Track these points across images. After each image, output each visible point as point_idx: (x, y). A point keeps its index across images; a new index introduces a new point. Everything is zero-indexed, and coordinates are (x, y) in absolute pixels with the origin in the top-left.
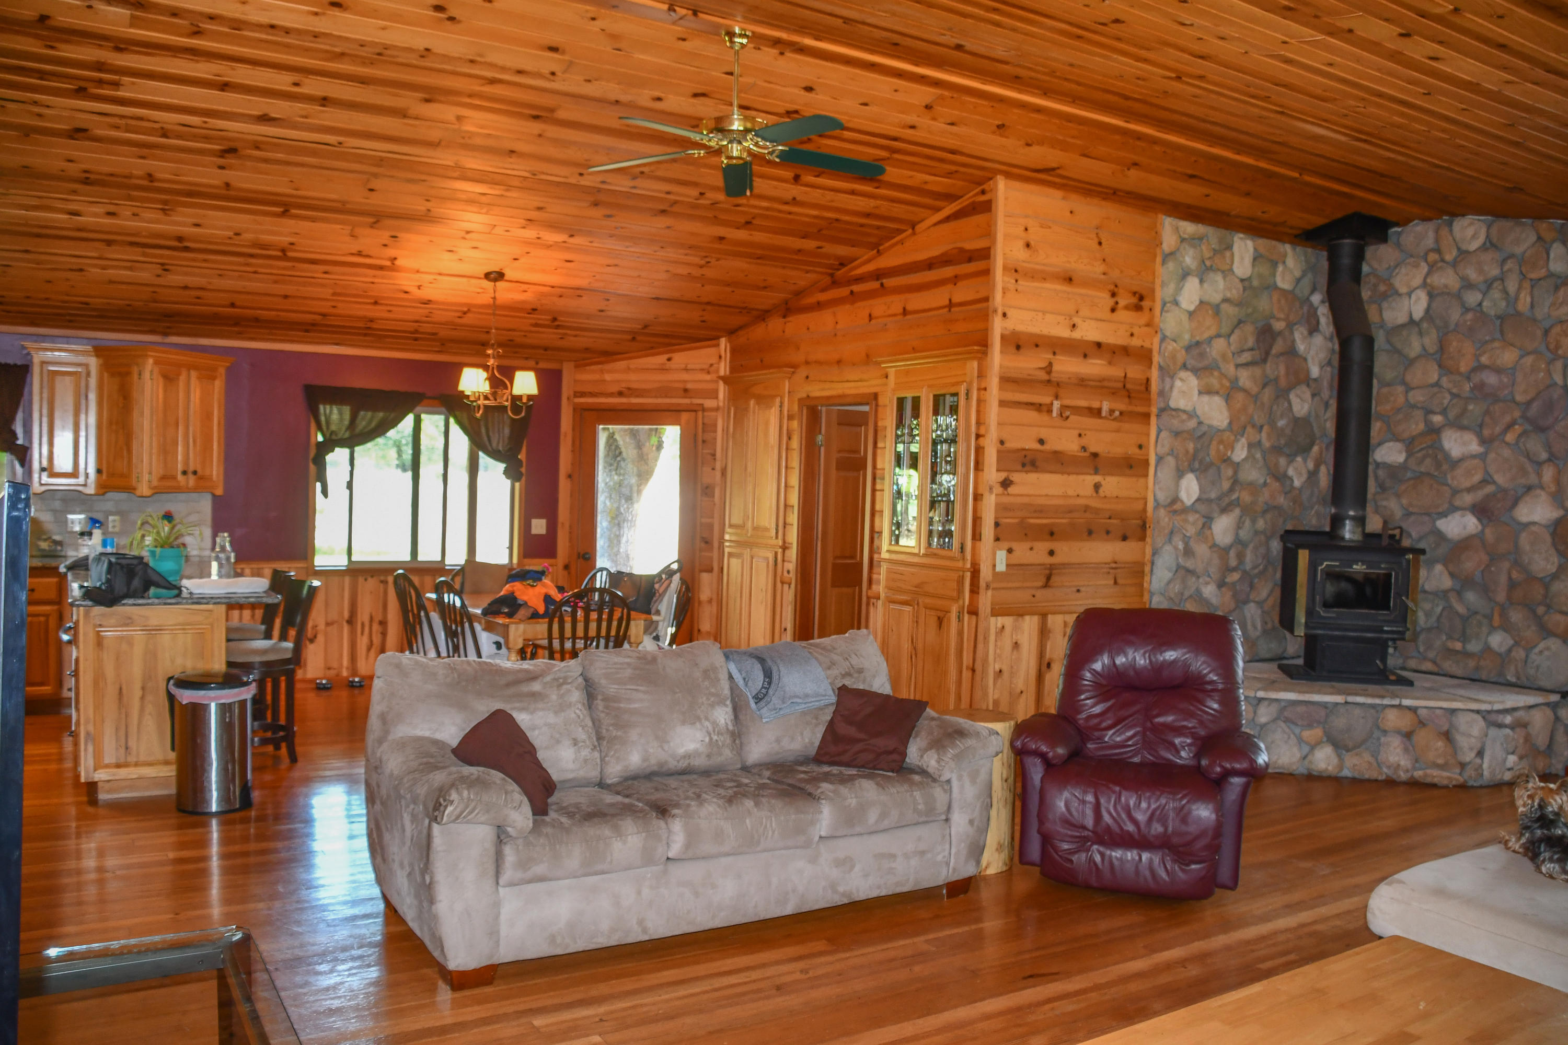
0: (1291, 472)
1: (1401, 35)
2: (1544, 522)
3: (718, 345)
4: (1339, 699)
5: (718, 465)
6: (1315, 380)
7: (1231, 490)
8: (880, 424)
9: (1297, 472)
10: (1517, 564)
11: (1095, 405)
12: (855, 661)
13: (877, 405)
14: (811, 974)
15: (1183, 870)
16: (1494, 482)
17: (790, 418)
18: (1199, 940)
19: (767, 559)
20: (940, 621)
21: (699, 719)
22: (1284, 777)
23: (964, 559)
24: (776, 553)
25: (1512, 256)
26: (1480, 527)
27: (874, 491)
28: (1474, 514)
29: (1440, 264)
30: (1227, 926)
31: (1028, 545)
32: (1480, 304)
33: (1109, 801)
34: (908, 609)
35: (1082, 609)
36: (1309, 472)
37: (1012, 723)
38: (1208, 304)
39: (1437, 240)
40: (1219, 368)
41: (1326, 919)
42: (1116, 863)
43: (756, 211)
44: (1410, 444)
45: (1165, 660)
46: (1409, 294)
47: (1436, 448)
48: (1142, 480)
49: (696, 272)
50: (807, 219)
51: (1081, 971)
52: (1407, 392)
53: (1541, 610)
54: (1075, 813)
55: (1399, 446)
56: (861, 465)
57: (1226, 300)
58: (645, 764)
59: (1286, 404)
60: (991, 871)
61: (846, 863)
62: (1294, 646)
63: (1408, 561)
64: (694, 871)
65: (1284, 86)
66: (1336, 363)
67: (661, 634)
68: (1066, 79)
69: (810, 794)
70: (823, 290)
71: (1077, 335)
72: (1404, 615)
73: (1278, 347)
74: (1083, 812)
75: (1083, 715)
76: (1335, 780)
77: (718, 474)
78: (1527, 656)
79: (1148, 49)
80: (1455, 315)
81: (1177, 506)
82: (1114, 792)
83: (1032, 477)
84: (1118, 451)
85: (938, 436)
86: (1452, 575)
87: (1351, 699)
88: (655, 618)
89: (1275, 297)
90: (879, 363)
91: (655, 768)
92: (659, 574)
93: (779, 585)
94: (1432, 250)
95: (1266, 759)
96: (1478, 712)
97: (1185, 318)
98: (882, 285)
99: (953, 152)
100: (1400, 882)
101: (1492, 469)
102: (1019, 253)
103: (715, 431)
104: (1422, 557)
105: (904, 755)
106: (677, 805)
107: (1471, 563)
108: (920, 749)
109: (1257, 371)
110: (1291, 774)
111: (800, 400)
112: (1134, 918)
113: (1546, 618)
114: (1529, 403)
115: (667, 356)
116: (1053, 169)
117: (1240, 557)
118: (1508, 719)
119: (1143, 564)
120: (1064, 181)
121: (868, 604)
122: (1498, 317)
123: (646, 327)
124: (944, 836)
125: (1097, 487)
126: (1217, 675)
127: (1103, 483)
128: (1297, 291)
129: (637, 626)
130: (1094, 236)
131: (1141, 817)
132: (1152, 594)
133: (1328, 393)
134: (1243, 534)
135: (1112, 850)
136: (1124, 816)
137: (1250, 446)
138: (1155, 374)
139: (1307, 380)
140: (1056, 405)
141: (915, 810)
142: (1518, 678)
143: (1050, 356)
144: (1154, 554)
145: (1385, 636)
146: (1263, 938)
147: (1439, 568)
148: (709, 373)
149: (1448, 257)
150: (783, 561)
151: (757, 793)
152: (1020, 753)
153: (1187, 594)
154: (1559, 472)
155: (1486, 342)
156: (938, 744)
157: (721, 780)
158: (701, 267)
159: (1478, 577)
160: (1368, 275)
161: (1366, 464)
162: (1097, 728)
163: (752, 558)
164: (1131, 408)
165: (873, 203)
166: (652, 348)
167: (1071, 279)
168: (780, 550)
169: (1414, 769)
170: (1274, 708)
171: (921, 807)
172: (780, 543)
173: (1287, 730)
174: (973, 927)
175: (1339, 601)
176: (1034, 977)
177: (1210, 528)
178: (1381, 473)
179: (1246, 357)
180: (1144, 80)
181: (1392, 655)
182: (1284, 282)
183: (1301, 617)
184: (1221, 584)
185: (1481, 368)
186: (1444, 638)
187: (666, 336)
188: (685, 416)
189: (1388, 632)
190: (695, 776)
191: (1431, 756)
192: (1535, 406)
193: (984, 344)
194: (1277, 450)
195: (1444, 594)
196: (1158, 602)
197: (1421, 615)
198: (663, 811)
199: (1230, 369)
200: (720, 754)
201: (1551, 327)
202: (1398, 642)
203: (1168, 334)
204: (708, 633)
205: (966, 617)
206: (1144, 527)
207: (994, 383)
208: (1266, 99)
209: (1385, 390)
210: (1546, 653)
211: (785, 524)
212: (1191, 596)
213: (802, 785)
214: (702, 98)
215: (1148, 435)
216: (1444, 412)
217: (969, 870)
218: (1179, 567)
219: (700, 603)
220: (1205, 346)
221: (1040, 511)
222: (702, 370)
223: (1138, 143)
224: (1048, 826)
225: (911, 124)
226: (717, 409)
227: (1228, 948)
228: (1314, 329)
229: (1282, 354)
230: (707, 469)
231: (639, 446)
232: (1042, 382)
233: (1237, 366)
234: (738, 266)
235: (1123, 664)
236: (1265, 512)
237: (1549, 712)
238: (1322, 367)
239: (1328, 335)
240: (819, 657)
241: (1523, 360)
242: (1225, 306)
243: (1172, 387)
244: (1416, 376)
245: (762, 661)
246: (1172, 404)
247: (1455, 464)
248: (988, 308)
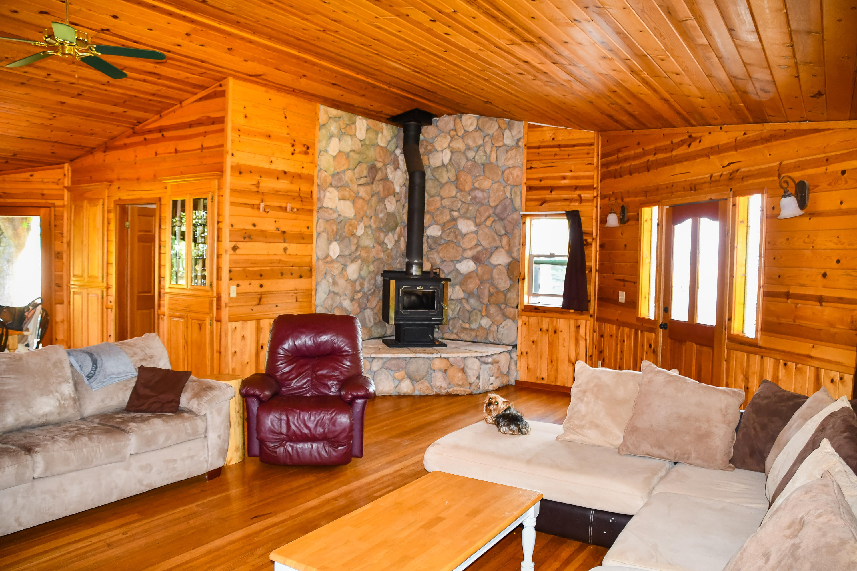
0: (386, 241)
1: (431, 20)
2: (504, 264)
3: (63, 168)
4: (412, 356)
5: (65, 240)
6: (398, 193)
7: (356, 250)
8: (163, 215)
9: (390, 240)
10: (492, 284)
11: (284, 205)
12: (148, 351)
13: (161, 205)
14: (129, 534)
15: (334, 451)
16: (482, 245)
17: (109, 211)
18: (344, 485)
19: (97, 295)
20: (200, 326)
21: (51, 392)
22: (385, 397)
23: (212, 290)
24: (103, 291)
25: (488, 135)
26: (476, 267)
27: (160, 253)
28: (472, 260)
29: (456, 137)
30: (358, 476)
31: (248, 282)
32: (474, 158)
33: (294, 418)
34: (182, 320)
35: (277, 316)
36: (395, 241)
37: (240, 380)
38: (343, 152)
39: (455, 126)
40: (349, 187)
41: (406, 467)
42: (299, 450)
43: (85, 88)
44: (443, 226)
45: (321, 341)
46: (442, 151)
47: (455, 227)
48: (309, 246)
49: (48, 123)
50: (116, 95)
51: (283, 511)
52: (441, 200)
53: (503, 306)
54: (276, 427)
55: (438, 227)
56: (152, 240)
57: (352, 151)
58: (17, 423)
59: (383, 206)
60: (233, 463)
61: (148, 468)
62: (390, 330)
63: (443, 284)
64: (51, 484)
65: (378, 40)
66: (407, 185)
67: (30, 343)
68: (265, 26)
69: (123, 430)
70: (128, 137)
71: (273, 167)
72: (441, 312)
73: (379, 176)
74: (281, 425)
75: (279, 373)
76: (412, 396)
77: (65, 245)
78: (498, 329)
79: (307, 14)
80: (463, 163)
81: (328, 259)
82: (296, 413)
83: (250, 244)
84: (296, 230)
85: (196, 222)
86: (463, 291)
87: (417, 355)
88: (25, 333)
89: (378, 150)
90: (161, 181)
91: (24, 424)
92: (28, 307)
93: (105, 310)
94: (452, 130)
95: (374, 389)
96: (476, 357)
97: (331, 159)
98: (163, 135)
99: (203, 62)
100: (438, 444)
101: (480, 239)
102: (241, 121)
103: (63, 220)
104: (449, 283)
105: (179, 403)
106: (38, 445)
107: (472, 285)
108: (187, 399)
109: (368, 188)
110: (390, 396)
111: (115, 201)
112: (310, 478)
113: (505, 310)
114: (496, 206)
115: (30, 173)
116: (260, 75)
117: (362, 285)
118: (490, 360)
119: (310, 290)
120: (266, 82)
121: (159, 319)
122: (483, 164)
123: (15, 155)
124: (204, 446)
125: (285, 249)
126: (349, 347)
127: (288, 247)
128: (389, 148)
129: (13, 339)
130: (282, 113)
131: (311, 425)
132: (316, 306)
133: (404, 200)
134: (364, 273)
135: (297, 444)
136: (302, 425)
137: (366, 227)
138: (315, 189)
139: (394, 194)
140: (262, 205)
141: (186, 433)
142: (494, 340)
143: (259, 178)
144: (317, 285)
145: (433, 323)
146: (376, 480)
147: (458, 288)
148: (57, 184)
149: (460, 134)
150: (107, 296)
151: (90, 433)
152: (245, 396)
153: (335, 306)
154: (510, 240)
155: (477, 176)
156: (197, 395)
157: (67, 427)
158: (50, 120)
159: (475, 292)
160: (422, 141)
161: (422, 236)
162: (287, 379)
163: (88, 294)
164: (303, 207)
165: (156, 88)
166: (20, 168)
167: (269, 136)
168: (105, 290)
169: (449, 388)
170: (380, 362)
171: (189, 431)
172: (105, 285)
173: (387, 373)
174: (223, 494)
175: (411, 306)
176: (257, 517)
177: (346, 270)
178: (430, 240)
179: (363, 181)
180: (306, 30)
181: (437, 332)
182: (382, 143)
183: (392, 315)
184: (352, 300)
185: (476, 189)
186: (461, 322)
187: (29, 161)
188: (43, 210)
189: (434, 321)
190: (51, 427)
191: (456, 381)
192: (499, 208)
193: (221, 171)
194: (379, 229)
195: (460, 301)
196: (320, 310)
197: (450, 312)
198: (29, 450)
199: (355, 187)
200: (67, 412)
201: (505, 170)
202: (440, 326)
203: (322, 168)
204: (62, 341)
205: (215, 323)
206: (311, 271)
207: (227, 192)
208: (369, 46)
209: (431, 199)
210: (506, 327)
211: (108, 274)
212: (337, 307)
213: (118, 425)
214: (46, 15)
215: (312, 221)
216: (458, 210)
217: (219, 464)
218: (330, 292)
219: (56, 323)
220: (341, 174)
221: (254, 263)
222: (53, 182)
223: (305, 64)
224: (262, 434)
225: (179, 44)
226: (63, 206)
227: (359, 488)
228: (397, 167)
229: (381, 180)
230: (58, 243)
231: (15, 229)
232: (254, 192)
233: (359, 185)
234: (73, 121)
235: (299, 345)
236: (373, 262)
237: (507, 355)
238: (401, 187)
239: (404, 171)
240: (127, 350)
241: (494, 185)
242: (352, 154)
243: (324, 196)
244: (445, 193)
245: (91, 355)
246: (325, 205)
247: (464, 236)
248: (223, 150)
